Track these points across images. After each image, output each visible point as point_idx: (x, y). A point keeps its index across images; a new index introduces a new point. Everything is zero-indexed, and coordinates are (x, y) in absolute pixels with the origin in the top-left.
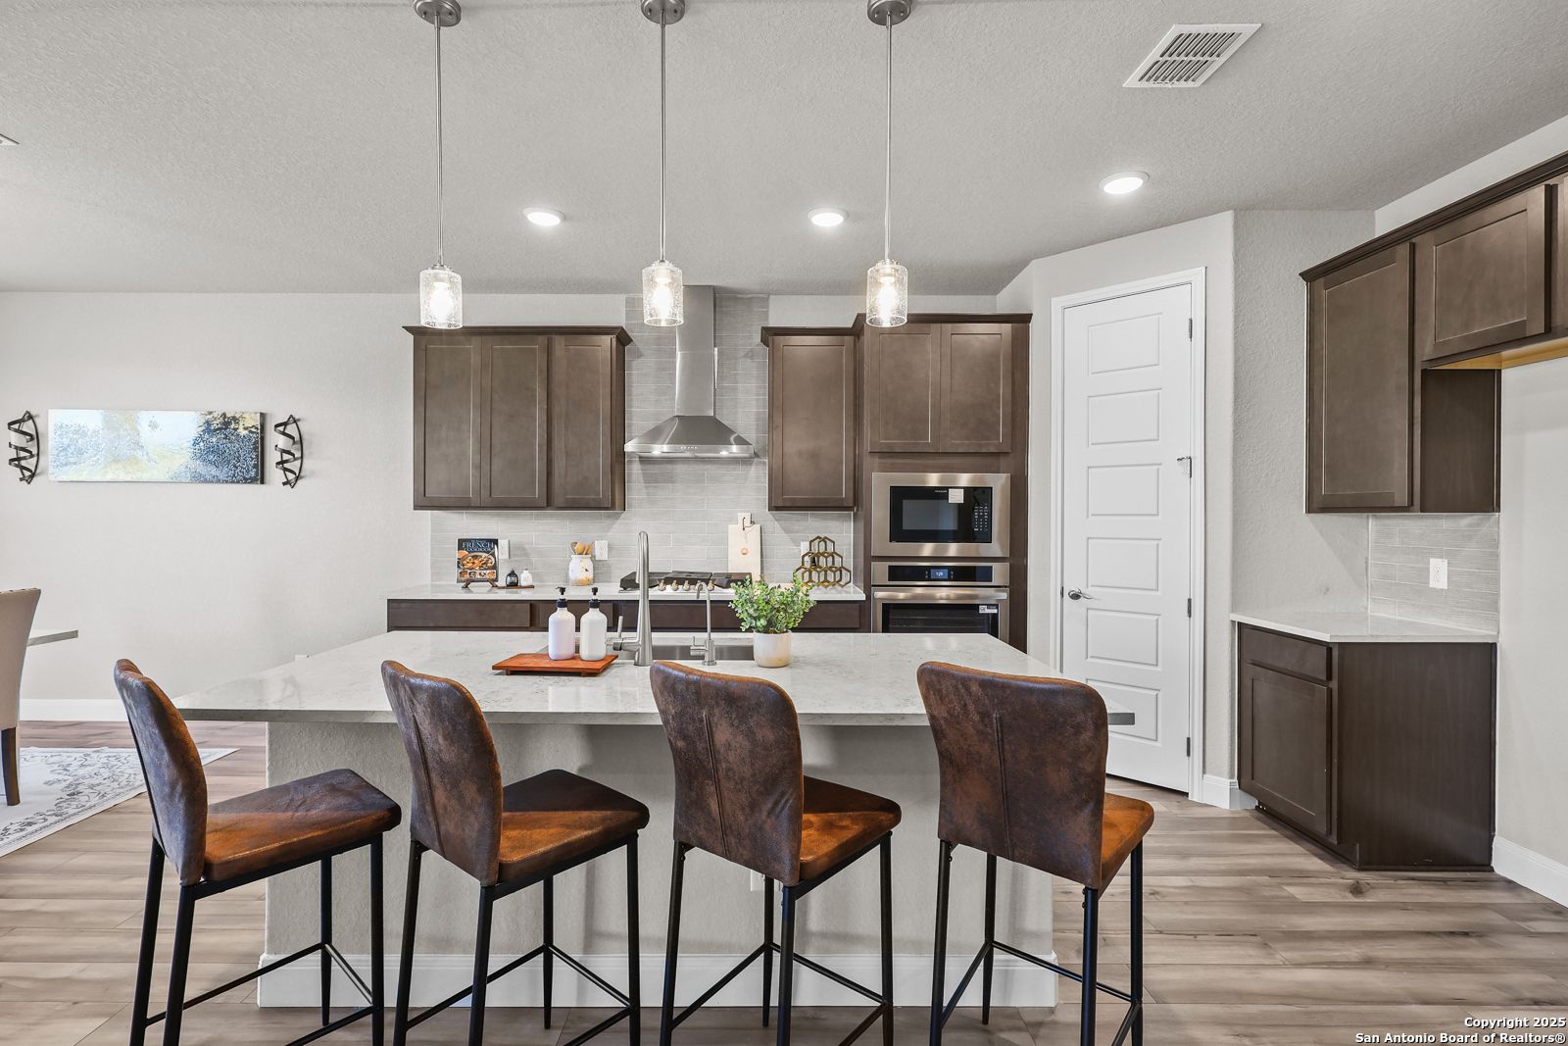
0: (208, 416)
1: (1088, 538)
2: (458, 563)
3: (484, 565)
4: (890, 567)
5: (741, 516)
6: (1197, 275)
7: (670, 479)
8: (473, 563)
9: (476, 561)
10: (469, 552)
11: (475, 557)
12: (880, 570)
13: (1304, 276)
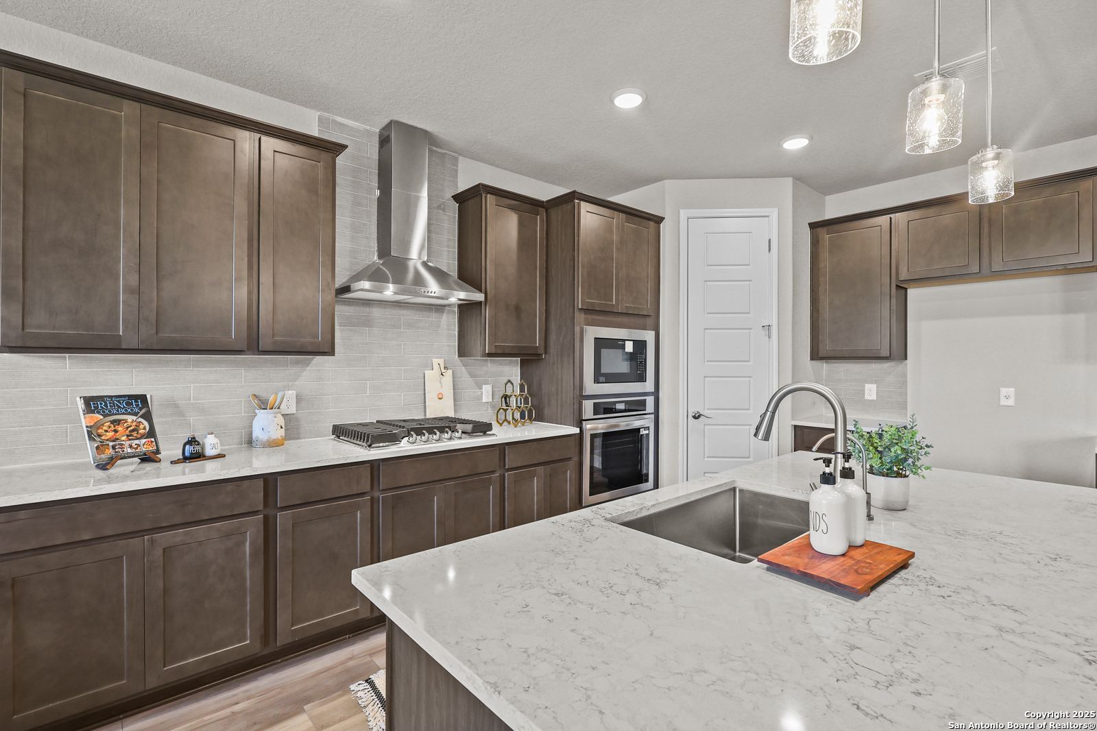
1: (705, 377)
2: (90, 433)
3: (132, 433)
4: (594, 403)
5: (435, 361)
6: (774, 213)
7: (367, 323)
8: (116, 431)
9: (120, 429)
10: (105, 416)
11: (117, 422)
12: (588, 406)
13: (810, 224)
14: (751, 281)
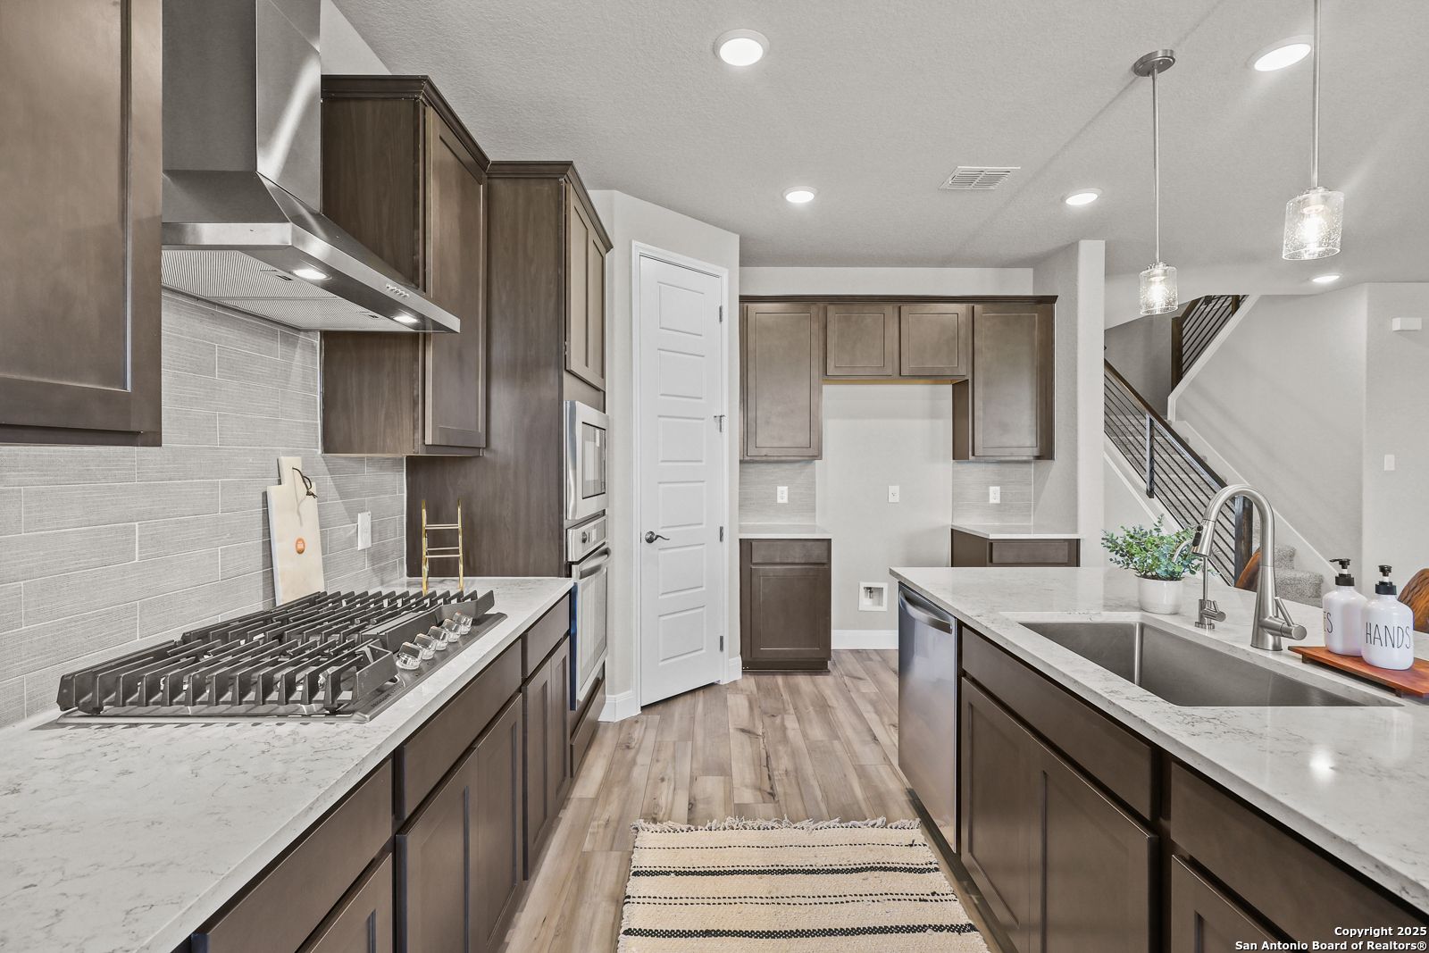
4: (582, 532)
12: (578, 539)
14: (703, 356)
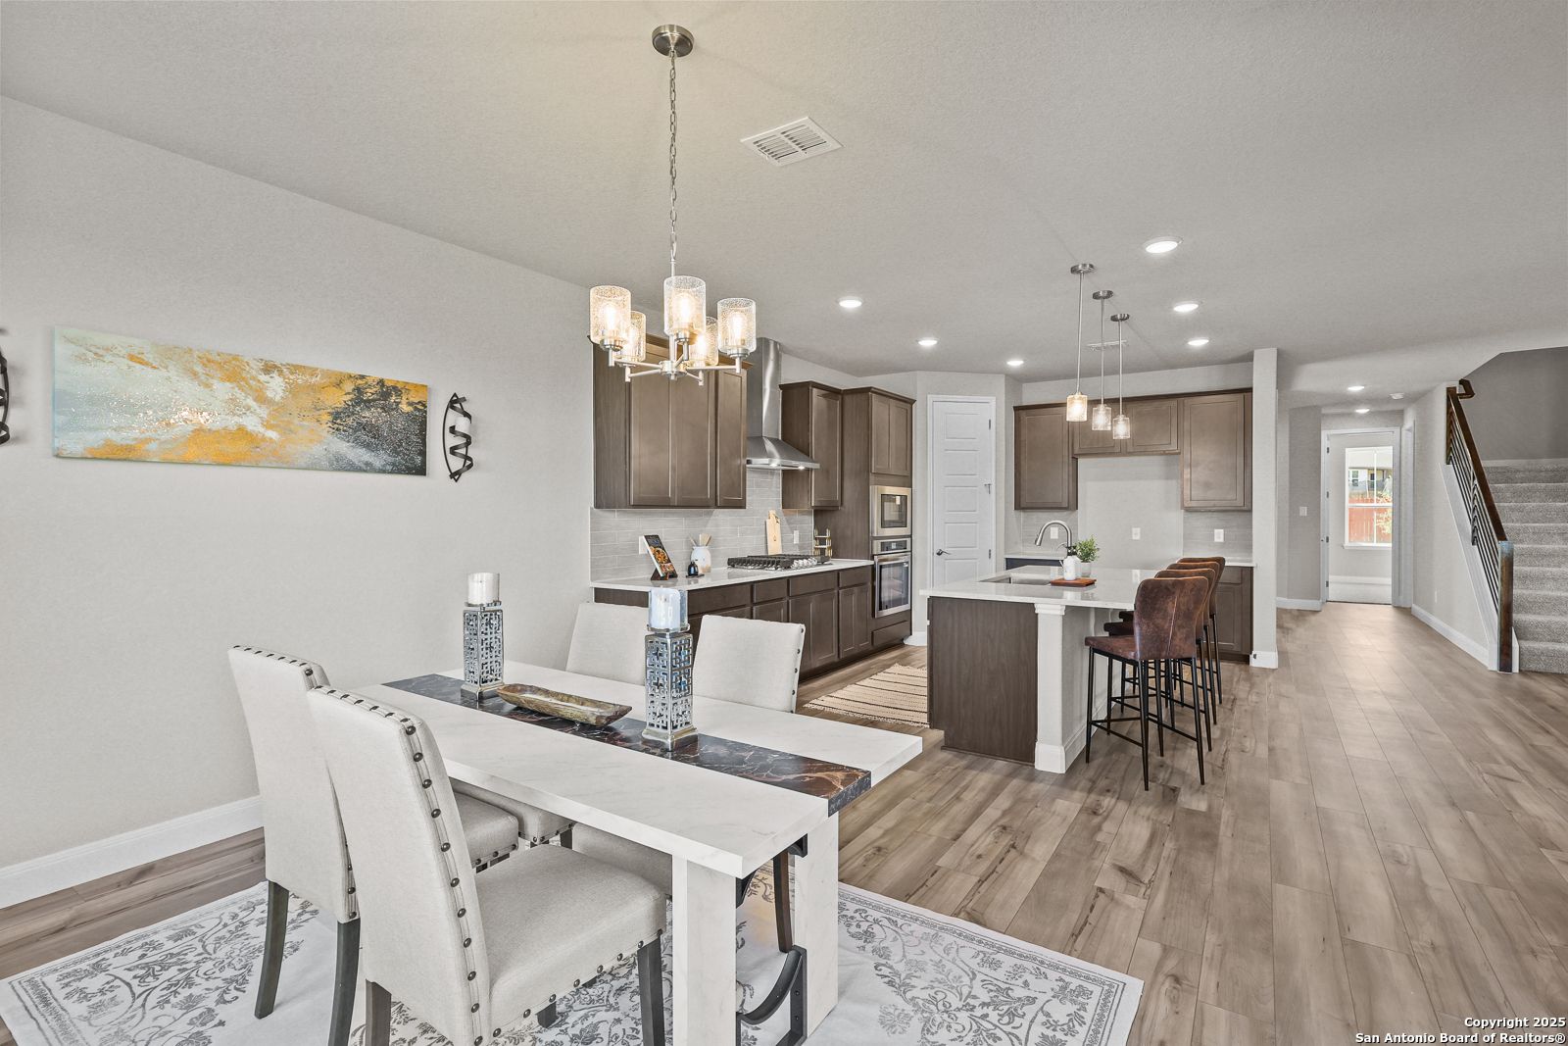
0: (359, 382)
4: (880, 542)
5: (771, 512)
6: (993, 403)
9: (660, 556)
11: (658, 552)
12: (878, 544)
13: (1014, 407)
14: (978, 450)
